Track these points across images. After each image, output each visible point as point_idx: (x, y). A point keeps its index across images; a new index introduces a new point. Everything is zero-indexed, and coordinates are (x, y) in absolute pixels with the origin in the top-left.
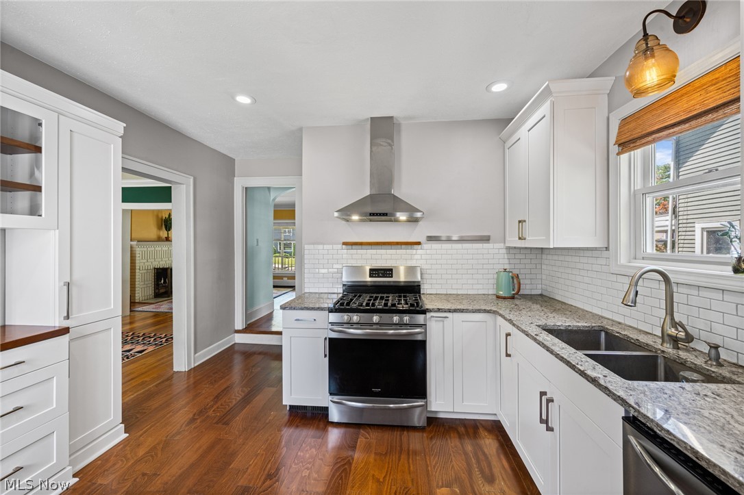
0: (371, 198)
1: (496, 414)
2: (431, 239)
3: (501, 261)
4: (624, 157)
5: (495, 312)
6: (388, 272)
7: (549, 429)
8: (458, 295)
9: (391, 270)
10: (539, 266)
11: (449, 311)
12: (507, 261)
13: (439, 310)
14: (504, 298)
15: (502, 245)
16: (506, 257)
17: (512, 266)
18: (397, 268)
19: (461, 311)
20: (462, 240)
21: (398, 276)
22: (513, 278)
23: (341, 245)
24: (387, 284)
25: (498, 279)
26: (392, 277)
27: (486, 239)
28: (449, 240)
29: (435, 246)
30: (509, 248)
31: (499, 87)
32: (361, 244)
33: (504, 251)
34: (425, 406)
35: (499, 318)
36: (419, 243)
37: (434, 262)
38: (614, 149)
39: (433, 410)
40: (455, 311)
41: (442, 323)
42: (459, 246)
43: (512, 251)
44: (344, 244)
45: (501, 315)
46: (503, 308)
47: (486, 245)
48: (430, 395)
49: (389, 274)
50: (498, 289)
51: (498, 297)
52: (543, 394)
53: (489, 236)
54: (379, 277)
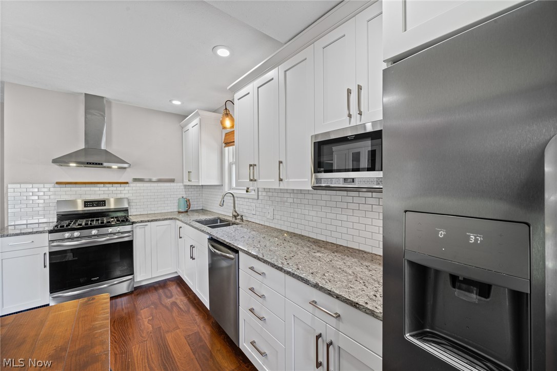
0: (85, 151)
1: (176, 272)
2: (135, 180)
3: (181, 193)
4: (227, 148)
5: (175, 219)
6: (102, 203)
7: (194, 259)
8: (155, 214)
9: (105, 201)
10: (201, 195)
11: (149, 221)
12: (184, 193)
13: (142, 222)
14: (182, 212)
15: (181, 184)
16: (184, 190)
17: (187, 195)
18: (108, 200)
19: (156, 220)
20: (160, 181)
21: (109, 204)
22: (187, 201)
23: (53, 185)
24: (100, 211)
25: (179, 203)
26: (105, 206)
27: (172, 181)
28: (150, 181)
29: (139, 184)
30: (185, 186)
31: (177, 103)
32: (76, 183)
33: (183, 187)
34: (133, 279)
35: (177, 221)
36: (127, 183)
37: (139, 194)
38: (224, 145)
39: (138, 280)
40: (152, 221)
41: (143, 229)
42: (155, 184)
43: (187, 187)
44: (57, 183)
45: (178, 219)
46: (181, 217)
47: (172, 184)
48: (136, 272)
49: (102, 204)
50: (179, 208)
51: (179, 212)
52: (191, 246)
53: (174, 179)
54: (93, 206)
